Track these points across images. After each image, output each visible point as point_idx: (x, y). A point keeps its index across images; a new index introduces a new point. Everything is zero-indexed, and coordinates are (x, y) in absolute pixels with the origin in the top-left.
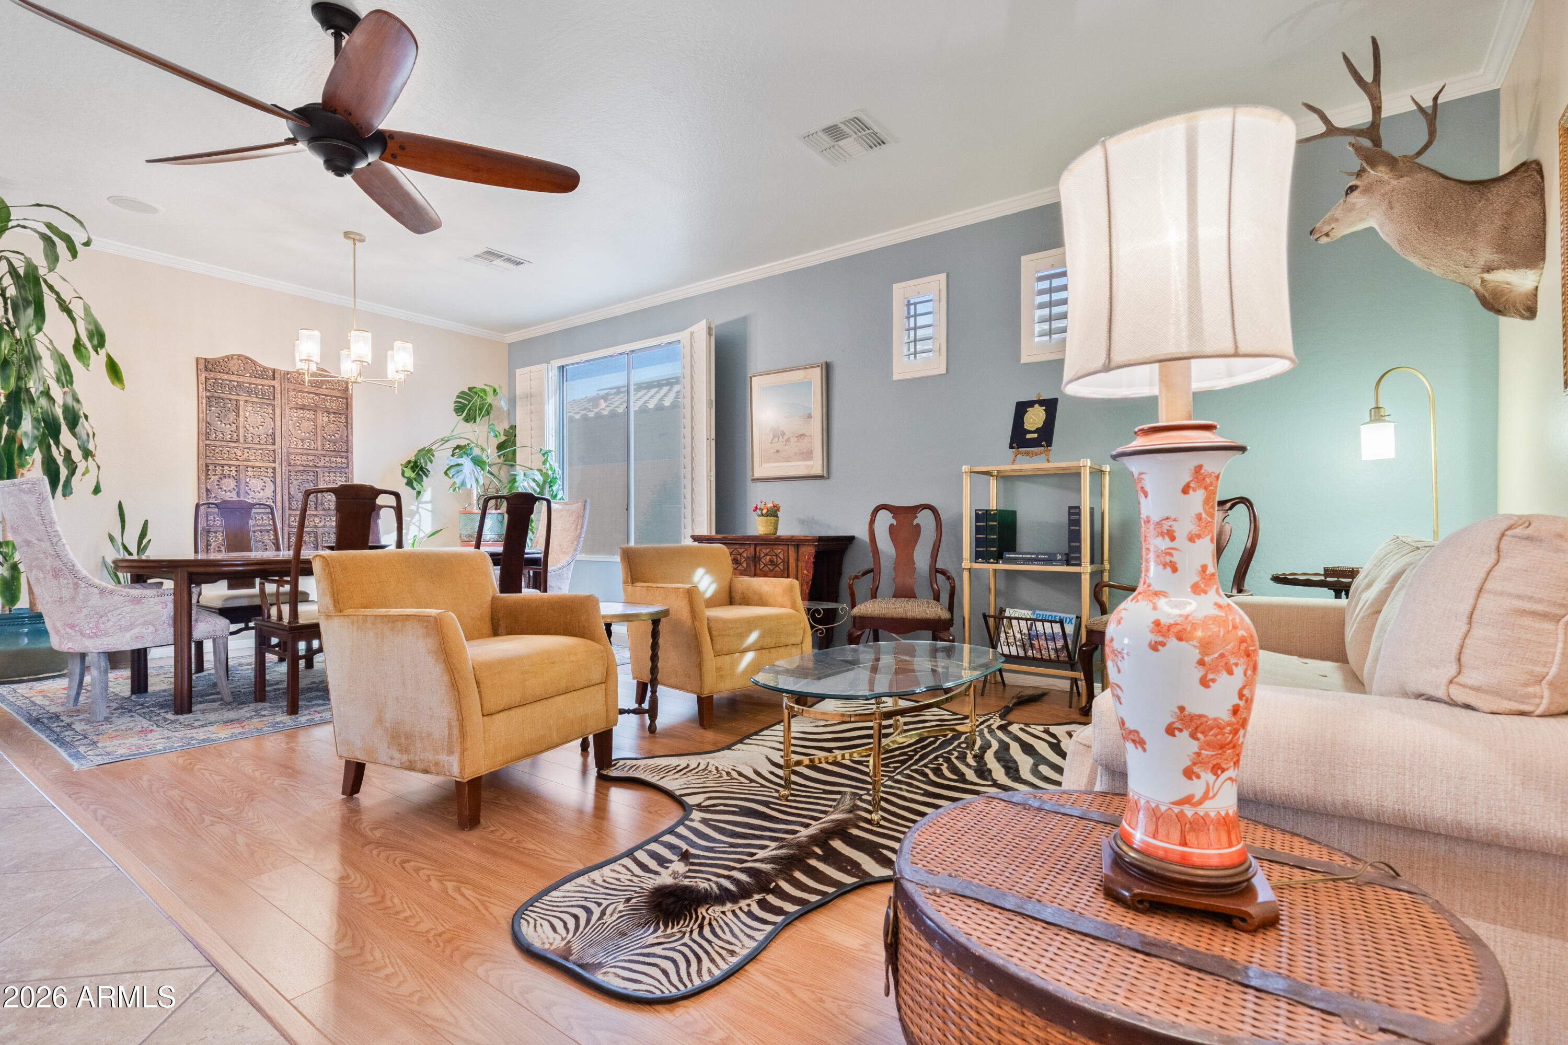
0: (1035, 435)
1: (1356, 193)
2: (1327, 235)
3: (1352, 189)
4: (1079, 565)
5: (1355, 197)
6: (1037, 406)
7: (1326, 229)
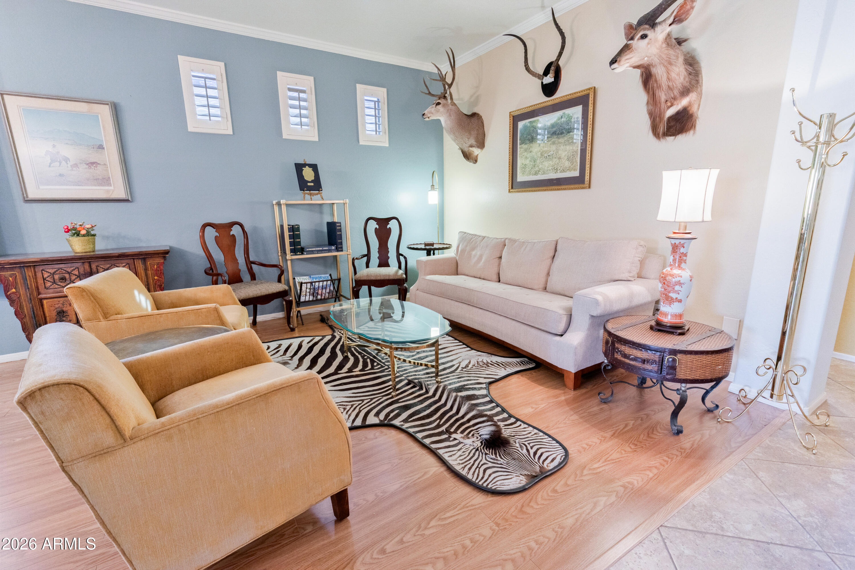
0: (312, 184)
1: (440, 106)
2: (429, 118)
3: (438, 104)
4: (342, 251)
5: (439, 107)
6: (307, 167)
7: (429, 115)
